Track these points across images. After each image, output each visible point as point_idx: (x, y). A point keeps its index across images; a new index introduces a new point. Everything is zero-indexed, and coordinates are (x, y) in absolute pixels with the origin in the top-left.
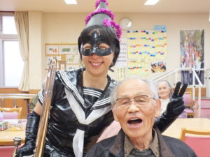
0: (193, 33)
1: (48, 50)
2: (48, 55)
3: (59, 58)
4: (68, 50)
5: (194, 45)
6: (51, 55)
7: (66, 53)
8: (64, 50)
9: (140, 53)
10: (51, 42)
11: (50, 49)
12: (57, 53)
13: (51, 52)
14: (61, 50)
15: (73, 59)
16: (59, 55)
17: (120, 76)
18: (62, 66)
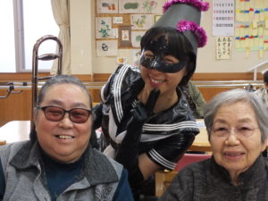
1: (100, 5)
2: (101, 15)
3: (119, 20)
4: (135, 6)
6: (105, 15)
7: (130, 11)
9: (257, 12)
11: (104, 5)
12: (116, 11)
13: (105, 10)
14: (122, 6)
15: (142, 22)
16: (118, 15)
17: (222, 51)
18: (125, 33)
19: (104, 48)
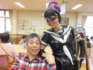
0: (65, 18)
3: (22, 25)
4: (25, 22)
5: (65, 22)
7: (24, 23)
8: (23, 22)
10: (20, 19)
13: (20, 23)
15: (26, 25)
18: (23, 27)
19: (19, 30)
